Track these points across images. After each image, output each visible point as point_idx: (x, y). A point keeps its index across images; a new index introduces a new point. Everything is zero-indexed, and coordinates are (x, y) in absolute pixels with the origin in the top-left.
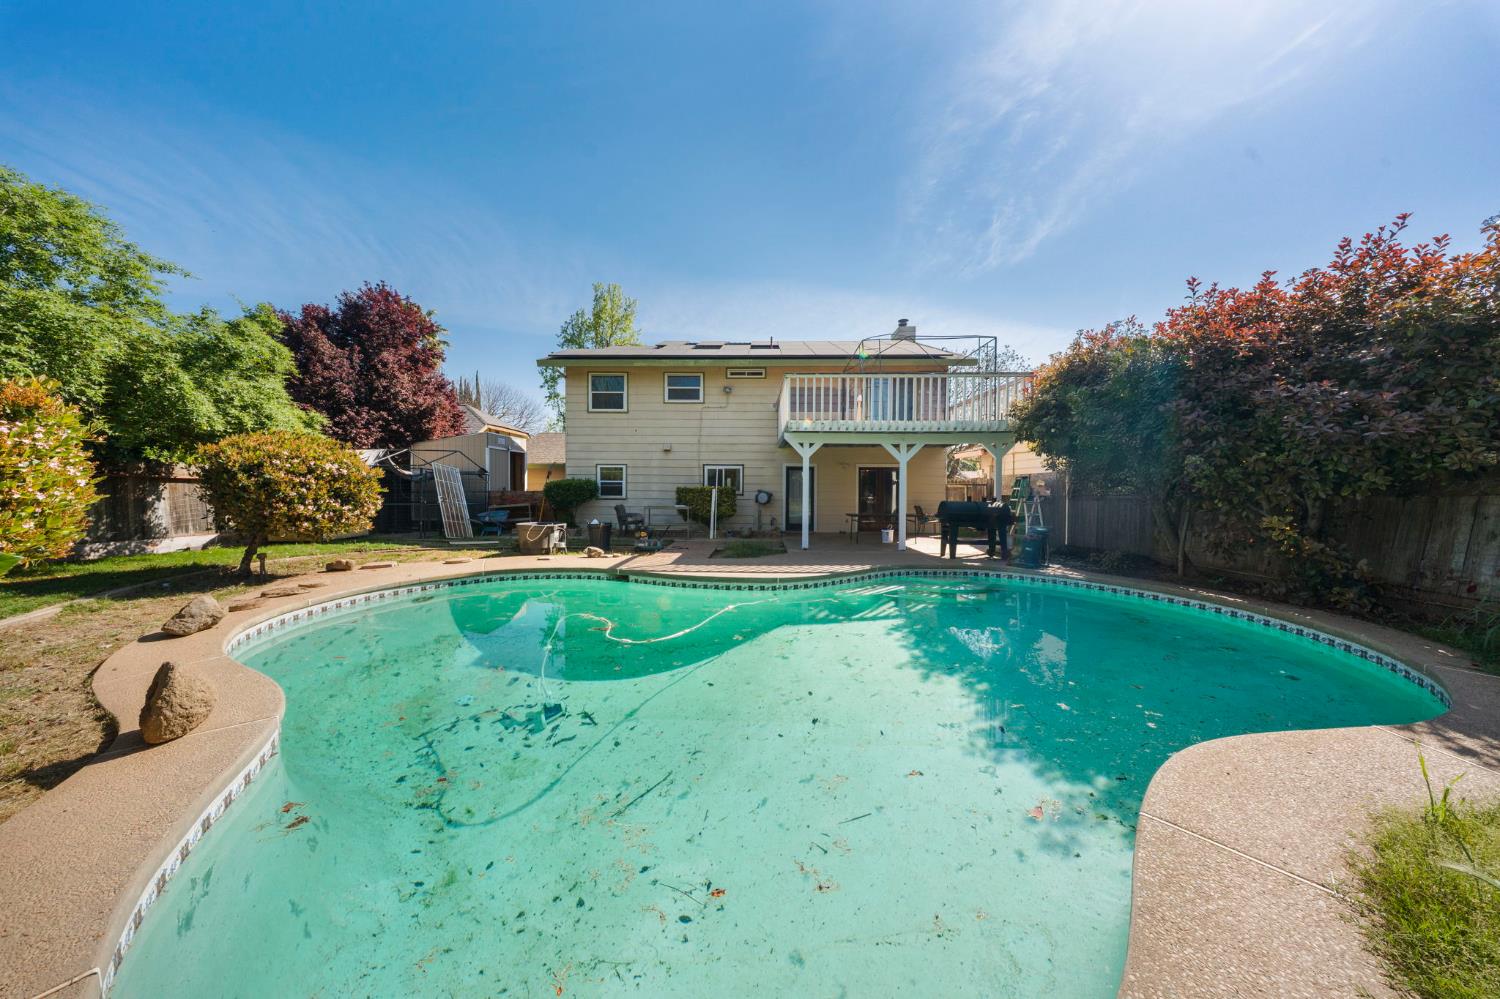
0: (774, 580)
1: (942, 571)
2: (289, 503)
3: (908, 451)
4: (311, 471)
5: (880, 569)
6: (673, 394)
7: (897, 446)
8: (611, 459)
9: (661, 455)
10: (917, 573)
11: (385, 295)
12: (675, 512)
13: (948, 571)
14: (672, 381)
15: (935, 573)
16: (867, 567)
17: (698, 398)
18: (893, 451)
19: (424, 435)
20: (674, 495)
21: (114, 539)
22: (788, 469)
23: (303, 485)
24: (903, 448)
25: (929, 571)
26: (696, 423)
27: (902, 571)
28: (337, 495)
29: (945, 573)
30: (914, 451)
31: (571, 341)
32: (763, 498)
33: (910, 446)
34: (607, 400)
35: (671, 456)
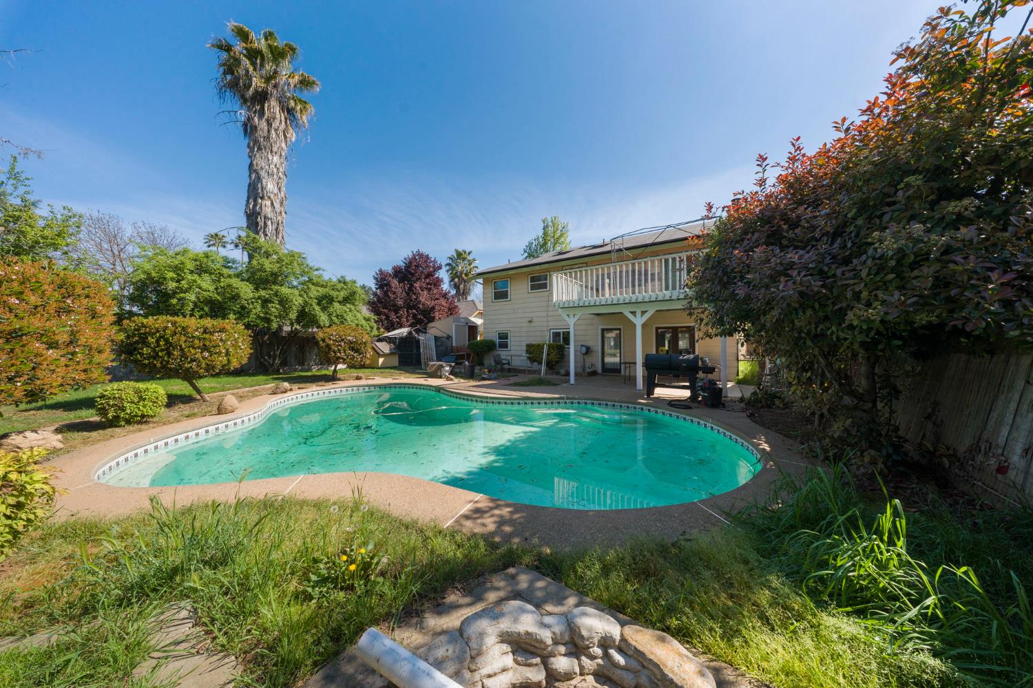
0: (487, 398)
1: (619, 404)
2: (335, 352)
3: (642, 316)
4: (342, 340)
5: (567, 398)
6: (533, 288)
7: (634, 313)
8: (502, 328)
9: (528, 324)
10: (600, 404)
11: (421, 255)
12: (526, 358)
13: (623, 405)
14: (533, 279)
15: (614, 405)
16: (557, 396)
17: (546, 288)
18: (631, 317)
19: (432, 319)
20: (525, 348)
21: (321, 364)
22: (603, 330)
23: (340, 345)
24: (638, 314)
25: (609, 403)
26: (546, 304)
27: (588, 402)
28: (353, 349)
29: (621, 406)
30: (647, 316)
31: (530, 256)
32: (584, 350)
33: (643, 313)
34: (501, 295)
35: (533, 324)
